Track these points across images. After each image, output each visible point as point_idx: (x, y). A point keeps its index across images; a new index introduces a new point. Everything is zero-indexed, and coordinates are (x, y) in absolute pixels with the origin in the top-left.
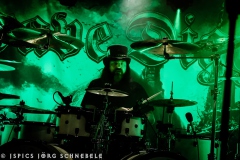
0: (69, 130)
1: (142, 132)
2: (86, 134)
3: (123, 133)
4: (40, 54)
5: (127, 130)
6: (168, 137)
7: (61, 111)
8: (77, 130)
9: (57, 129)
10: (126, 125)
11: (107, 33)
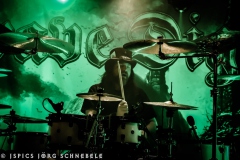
1: (140, 138)
2: (80, 143)
3: (119, 140)
4: (38, 61)
5: (123, 137)
6: (169, 143)
10: (121, 131)
11: (108, 36)
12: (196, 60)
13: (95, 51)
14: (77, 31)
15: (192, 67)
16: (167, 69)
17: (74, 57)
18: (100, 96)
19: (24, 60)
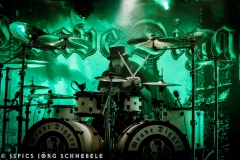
2: (98, 112)
4: (67, 55)
5: (129, 107)
9: (76, 109)
10: (127, 103)
11: (116, 36)
12: (178, 51)
14: (93, 33)
15: (176, 56)
16: (158, 58)
17: (92, 52)
18: (111, 78)
19: (56, 55)
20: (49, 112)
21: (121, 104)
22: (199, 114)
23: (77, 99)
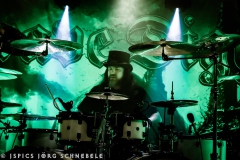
0: (71, 136)
1: (144, 135)
2: (88, 139)
3: (125, 136)
4: (42, 62)
5: (129, 133)
6: (170, 138)
7: (61, 117)
8: (79, 135)
9: (59, 135)
10: (127, 128)
11: (108, 38)
13: (96, 52)
14: (79, 33)
16: (163, 69)
18: (107, 95)
19: (29, 61)
20: (21, 138)
21: (119, 130)
22: (220, 145)
23: (60, 121)
